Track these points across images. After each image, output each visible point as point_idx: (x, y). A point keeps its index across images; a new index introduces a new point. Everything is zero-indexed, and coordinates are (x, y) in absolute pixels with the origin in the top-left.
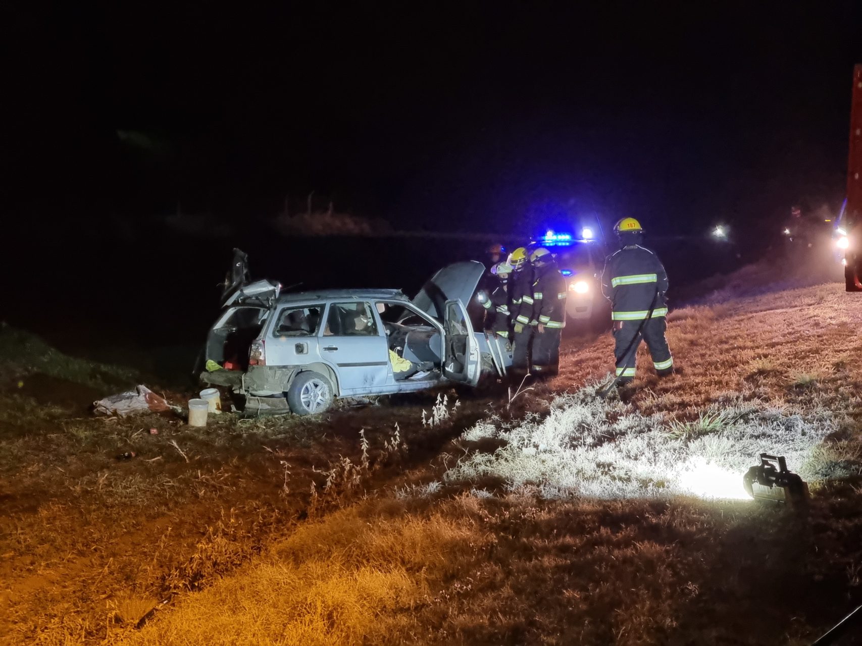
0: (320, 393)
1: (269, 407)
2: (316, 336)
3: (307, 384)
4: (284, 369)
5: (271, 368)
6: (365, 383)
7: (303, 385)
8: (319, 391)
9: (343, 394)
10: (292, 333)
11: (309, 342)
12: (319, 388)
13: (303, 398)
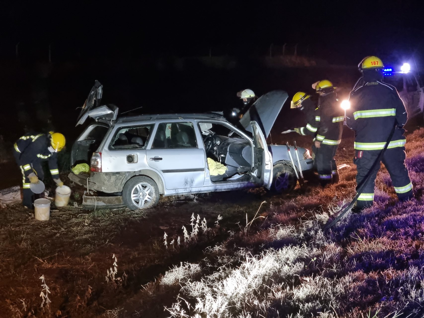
0: (147, 193)
1: (105, 204)
2: (145, 149)
3: (137, 186)
4: (117, 175)
5: (107, 174)
6: (185, 185)
7: (133, 187)
8: (147, 192)
9: (167, 193)
10: (126, 146)
11: (138, 154)
12: (147, 189)
13: (133, 197)
